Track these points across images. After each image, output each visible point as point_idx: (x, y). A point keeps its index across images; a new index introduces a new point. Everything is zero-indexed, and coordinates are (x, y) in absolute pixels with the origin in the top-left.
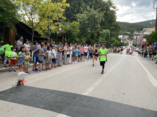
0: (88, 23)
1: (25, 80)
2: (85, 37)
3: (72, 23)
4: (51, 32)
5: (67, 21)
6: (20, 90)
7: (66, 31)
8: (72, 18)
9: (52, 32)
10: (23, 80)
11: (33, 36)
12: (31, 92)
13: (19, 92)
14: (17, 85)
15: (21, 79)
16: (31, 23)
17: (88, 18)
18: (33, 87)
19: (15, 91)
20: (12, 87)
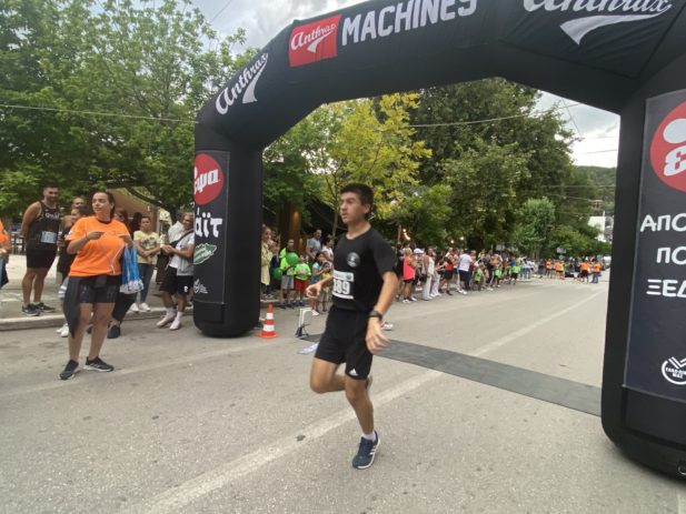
0: (479, 187)
2: (466, 225)
3: (432, 190)
17: (478, 172)
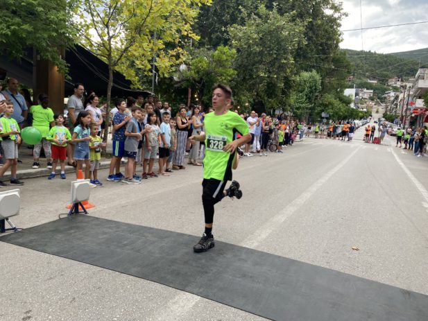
0: (261, 53)
1: (90, 201)
2: (250, 90)
3: (217, 52)
4: (159, 76)
5: (201, 44)
6: (78, 228)
7: (198, 72)
8: (217, 37)
9: (161, 76)
10: (86, 202)
11: (111, 84)
12: (106, 233)
13: (75, 232)
14: (71, 213)
15: (80, 199)
16: (106, 49)
17: (261, 39)
18: (111, 221)
19: (66, 227)
20: (57, 218)
